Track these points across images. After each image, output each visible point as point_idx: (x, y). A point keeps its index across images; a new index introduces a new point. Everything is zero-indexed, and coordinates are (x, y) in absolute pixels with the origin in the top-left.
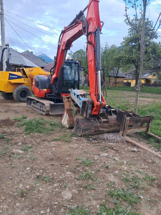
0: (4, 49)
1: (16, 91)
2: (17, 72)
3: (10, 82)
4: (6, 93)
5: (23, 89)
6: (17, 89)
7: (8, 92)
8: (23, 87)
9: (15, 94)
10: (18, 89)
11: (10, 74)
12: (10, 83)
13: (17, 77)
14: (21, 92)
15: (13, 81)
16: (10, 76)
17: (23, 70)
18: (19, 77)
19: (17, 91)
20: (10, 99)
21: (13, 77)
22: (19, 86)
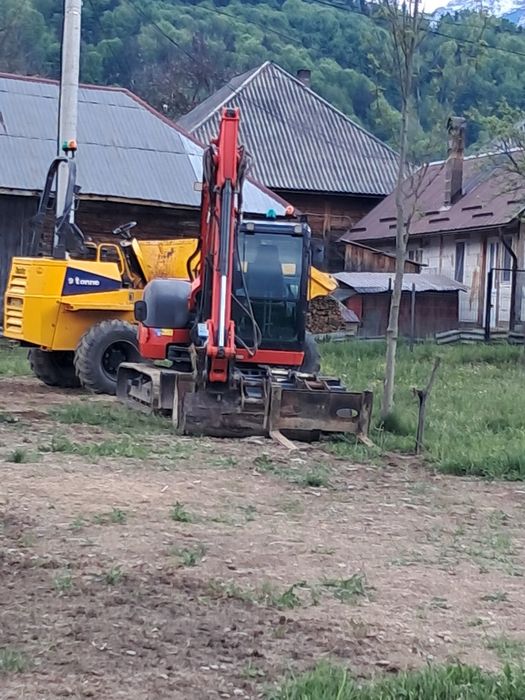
0: (57, 163)
1: (85, 345)
2: (102, 260)
3: (68, 305)
4: (48, 353)
5: (118, 334)
6: (92, 333)
7: (54, 349)
8: (116, 326)
9: (81, 356)
10: (96, 335)
11: (71, 272)
12: (67, 309)
13: (96, 283)
14: (108, 350)
15: (79, 301)
16: (71, 281)
17: (129, 251)
18: (107, 285)
19: (91, 345)
20: (67, 387)
21: (84, 282)
22: (103, 325)
